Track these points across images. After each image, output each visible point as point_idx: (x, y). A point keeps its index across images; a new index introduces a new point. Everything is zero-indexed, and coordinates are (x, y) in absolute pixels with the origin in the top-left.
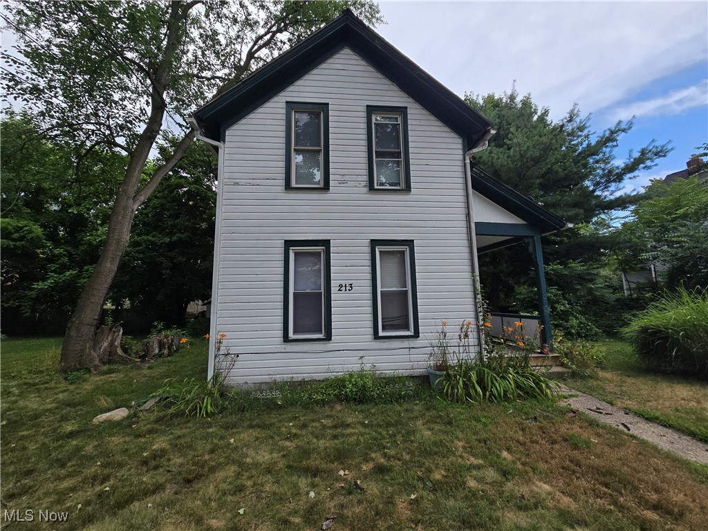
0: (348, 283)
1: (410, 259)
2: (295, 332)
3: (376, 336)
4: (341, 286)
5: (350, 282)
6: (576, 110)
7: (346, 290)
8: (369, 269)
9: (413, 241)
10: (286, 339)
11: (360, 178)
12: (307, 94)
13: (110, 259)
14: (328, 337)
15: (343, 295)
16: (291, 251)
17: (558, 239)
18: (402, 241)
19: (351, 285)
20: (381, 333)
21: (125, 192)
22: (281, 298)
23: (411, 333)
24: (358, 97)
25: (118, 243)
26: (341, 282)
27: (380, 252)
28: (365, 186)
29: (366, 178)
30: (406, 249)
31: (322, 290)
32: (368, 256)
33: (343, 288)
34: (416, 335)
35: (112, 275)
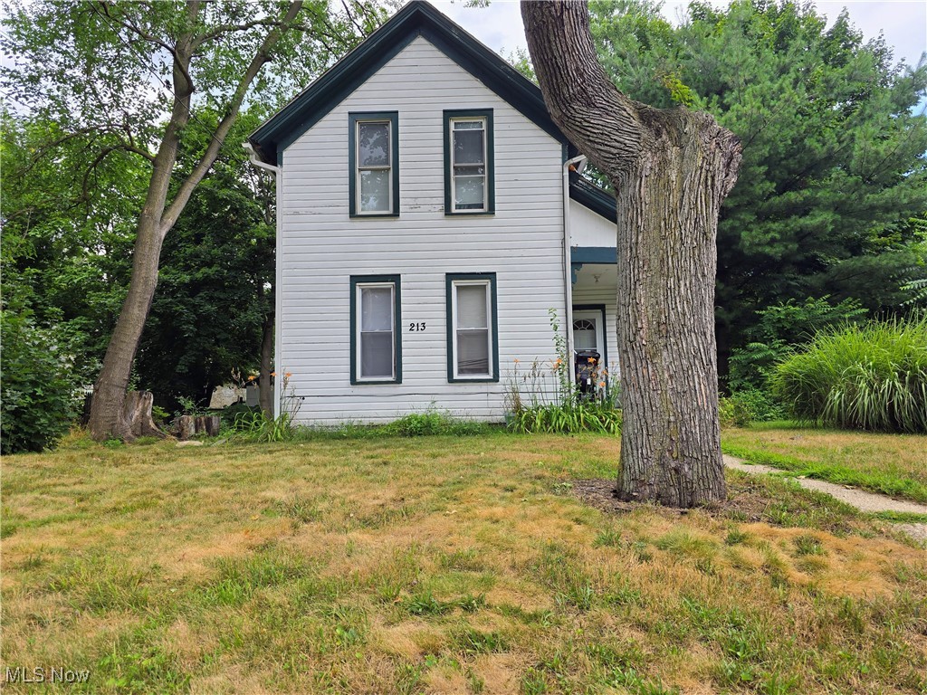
0: (420, 322)
1: (492, 295)
2: (363, 374)
3: (451, 380)
4: (412, 325)
5: (423, 321)
7: (418, 330)
8: (444, 306)
9: (495, 273)
10: (353, 381)
11: (434, 201)
12: (372, 101)
13: (137, 304)
14: (399, 380)
15: (416, 335)
16: (357, 288)
18: (483, 273)
19: (424, 324)
20: (456, 376)
21: (151, 214)
22: (348, 338)
23: (490, 377)
24: (433, 100)
25: (146, 283)
26: (412, 321)
27: (458, 287)
28: (441, 210)
29: (442, 200)
30: (488, 283)
31: (392, 330)
32: (443, 292)
33: (415, 328)
34: (496, 379)
35: (141, 325)
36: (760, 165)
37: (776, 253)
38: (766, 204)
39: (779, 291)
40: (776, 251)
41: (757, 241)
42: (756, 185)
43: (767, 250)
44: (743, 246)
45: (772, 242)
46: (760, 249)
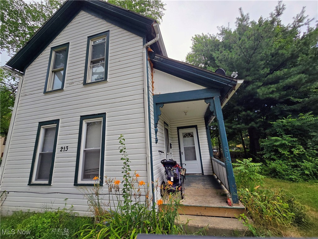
0: (66, 145)
1: (103, 127)
2: (36, 179)
3: (76, 184)
4: (62, 148)
5: (67, 145)
6: (282, 6)
7: (64, 151)
9: (105, 113)
11: (80, 79)
14: (49, 184)
15: (63, 154)
16: (42, 128)
17: (301, 100)
18: (99, 114)
19: (67, 147)
20: (79, 182)
23: (98, 182)
26: (62, 145)
27: (87, 123)
30: (100, 120)
32: (78, 127)
34: (101, 184)
36: (262, 60)
37: (276, 96)
38: (266, 79)
39: (279, 113)
40: (276, 95)
41: (265, 92)
42: (260, 70)
43: (271, 96)
44: (259, 95)
45: (272, 92)
46: (267, 96)
